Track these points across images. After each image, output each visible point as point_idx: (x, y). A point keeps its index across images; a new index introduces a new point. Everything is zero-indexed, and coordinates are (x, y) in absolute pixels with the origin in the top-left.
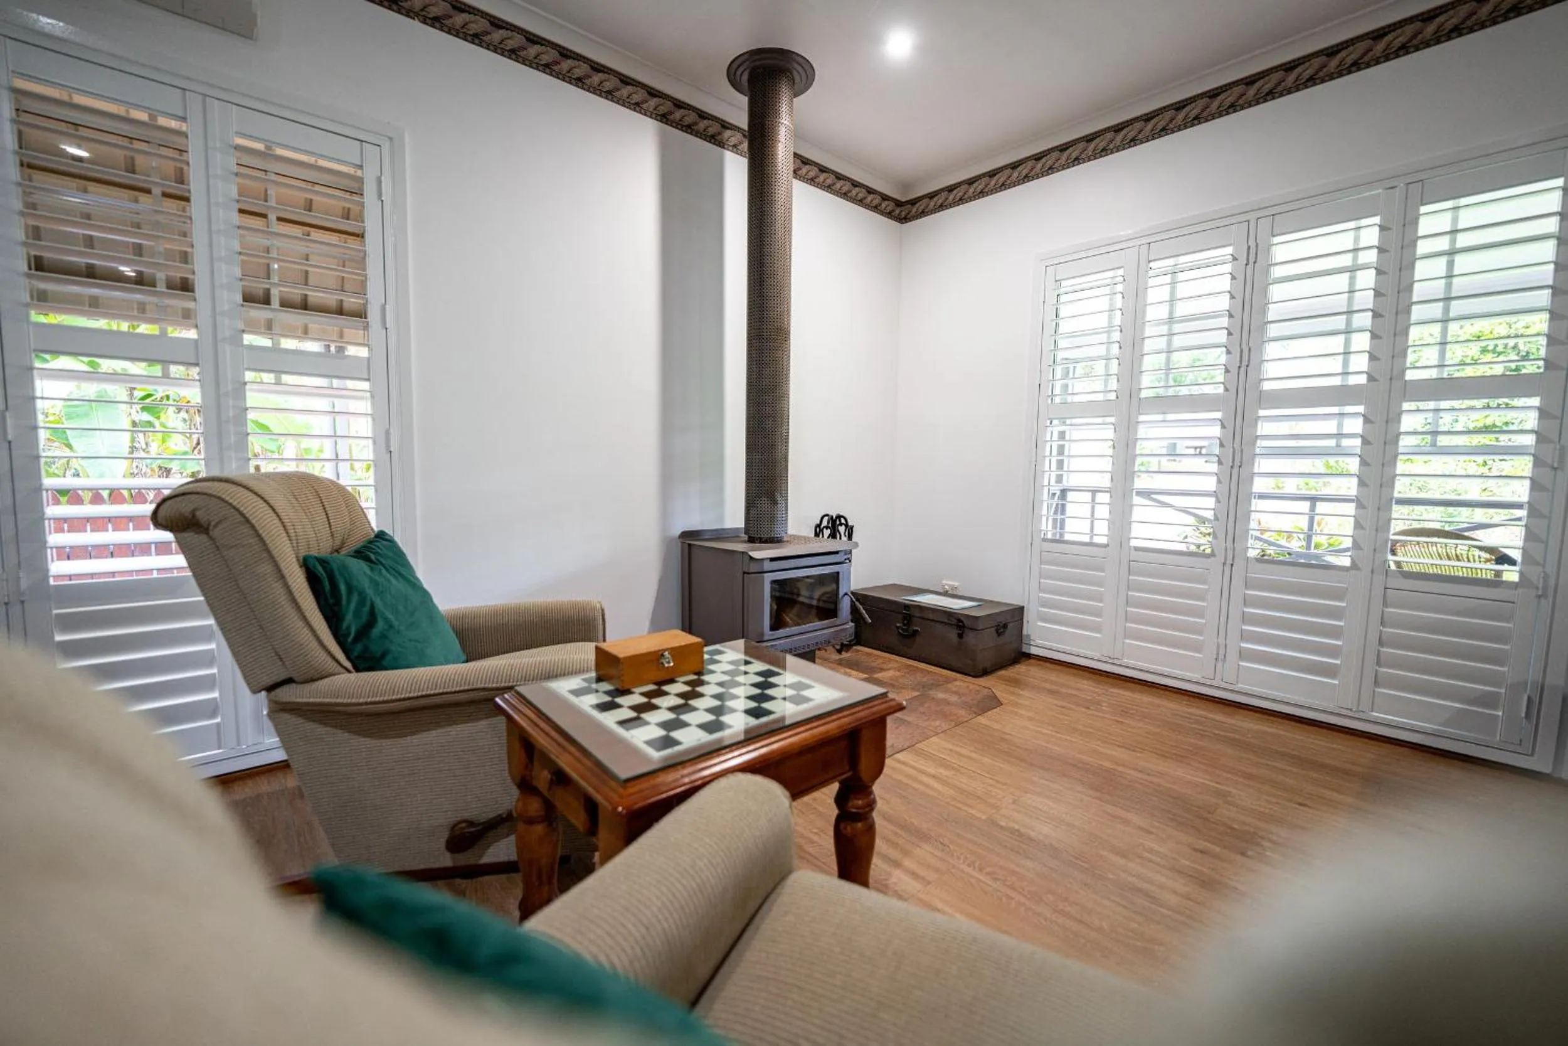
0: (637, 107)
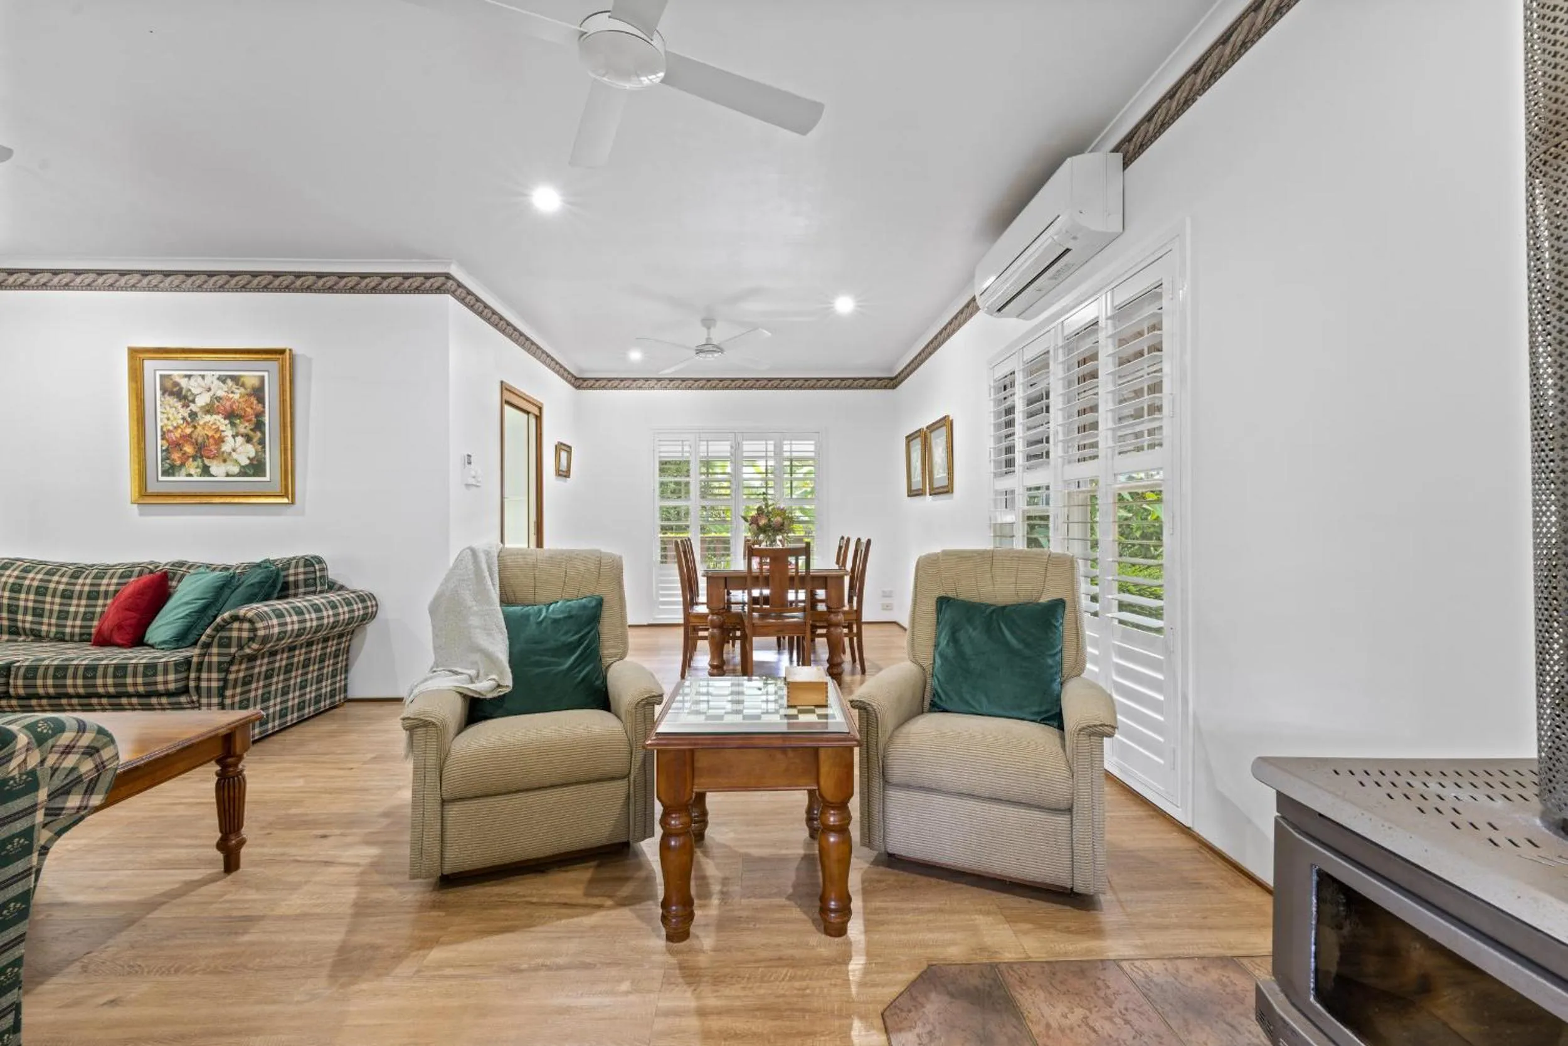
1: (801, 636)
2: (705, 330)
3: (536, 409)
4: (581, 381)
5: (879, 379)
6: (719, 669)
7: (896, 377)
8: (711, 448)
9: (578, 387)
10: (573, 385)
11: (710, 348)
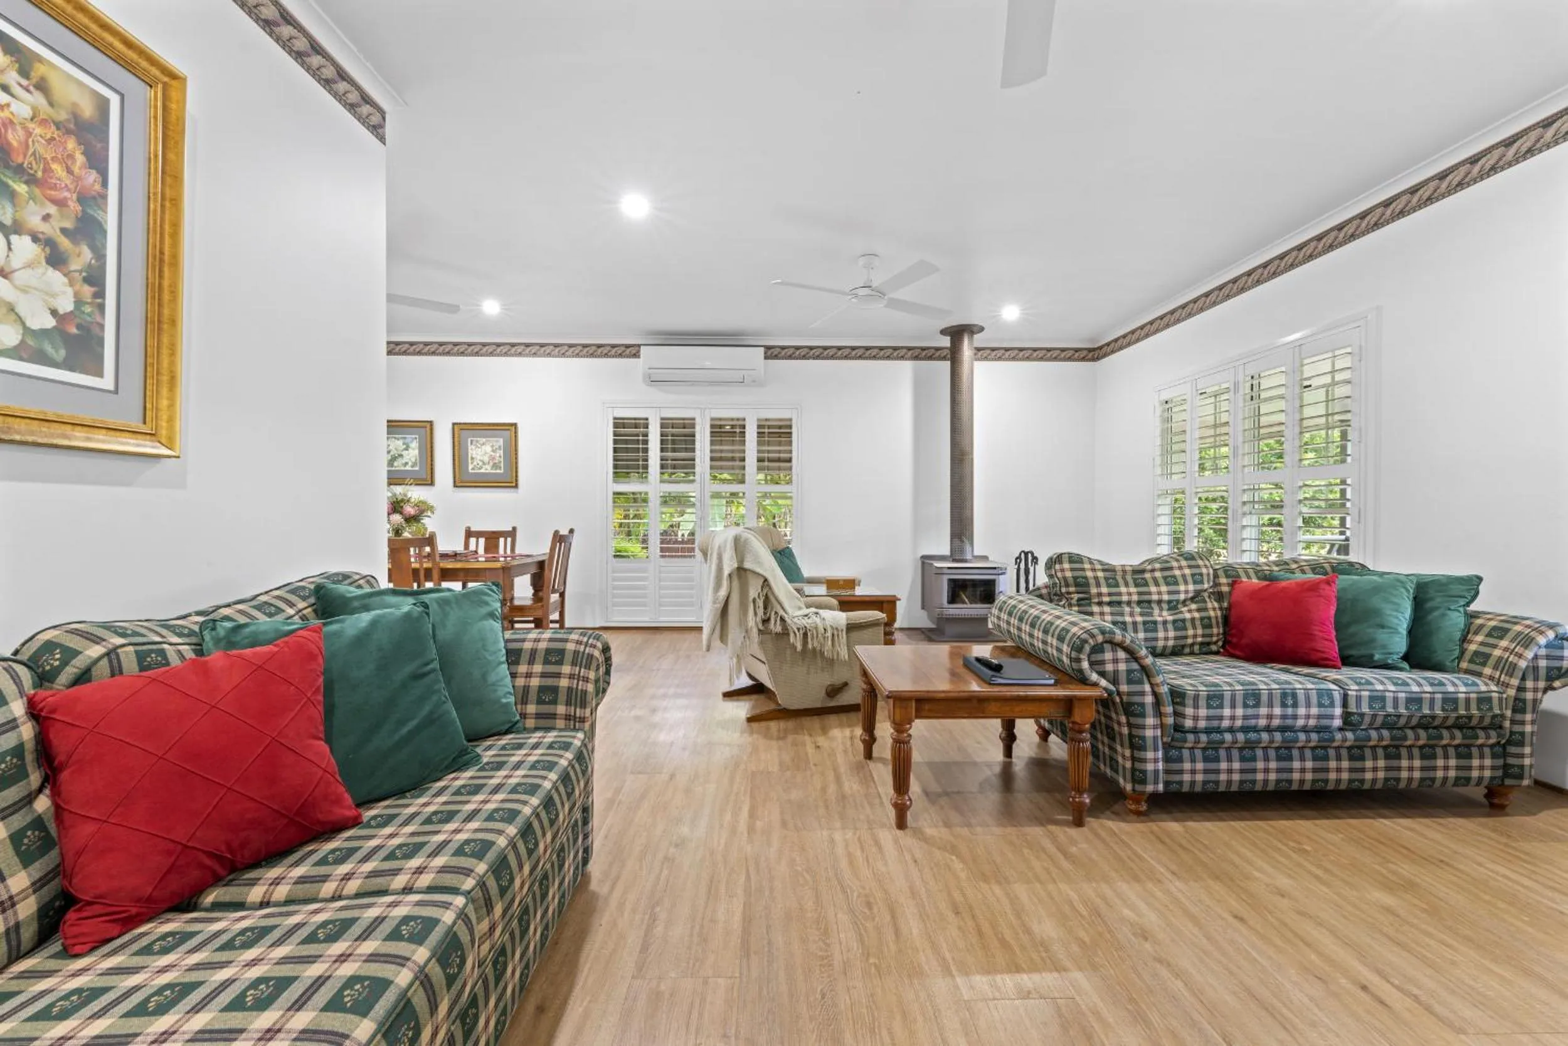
0: (902, 358)
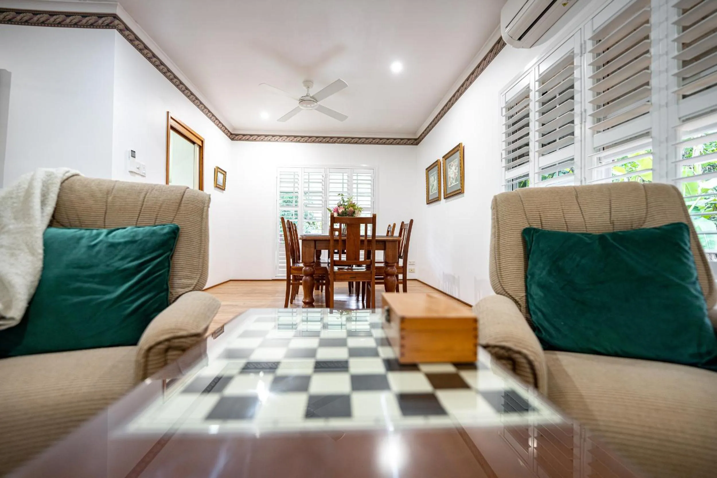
1: (366, 281)
2: (305, 88)
3: (201, 142)
4: (234, 136)
5: (409, 139)
6: (310, 304)
7: (419, 138)
8: (311, 177)
9: (232, 139)
10: (229, 137)
11: (308, 98)
